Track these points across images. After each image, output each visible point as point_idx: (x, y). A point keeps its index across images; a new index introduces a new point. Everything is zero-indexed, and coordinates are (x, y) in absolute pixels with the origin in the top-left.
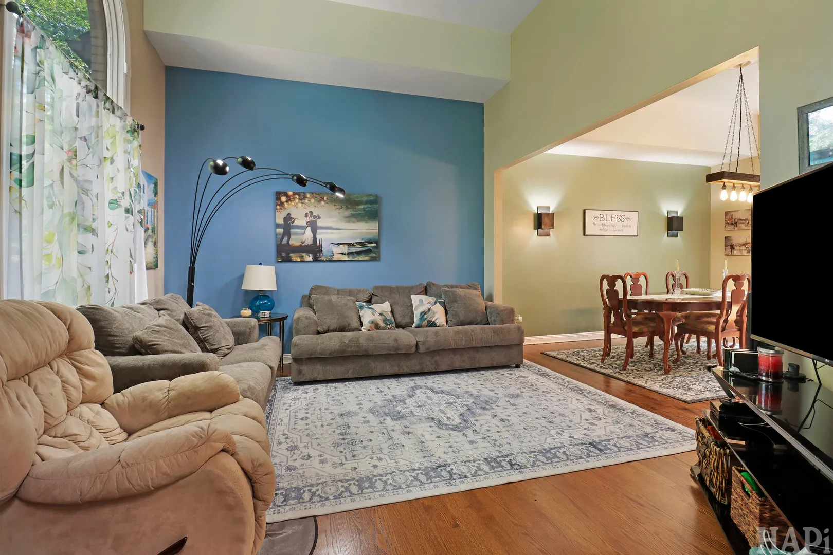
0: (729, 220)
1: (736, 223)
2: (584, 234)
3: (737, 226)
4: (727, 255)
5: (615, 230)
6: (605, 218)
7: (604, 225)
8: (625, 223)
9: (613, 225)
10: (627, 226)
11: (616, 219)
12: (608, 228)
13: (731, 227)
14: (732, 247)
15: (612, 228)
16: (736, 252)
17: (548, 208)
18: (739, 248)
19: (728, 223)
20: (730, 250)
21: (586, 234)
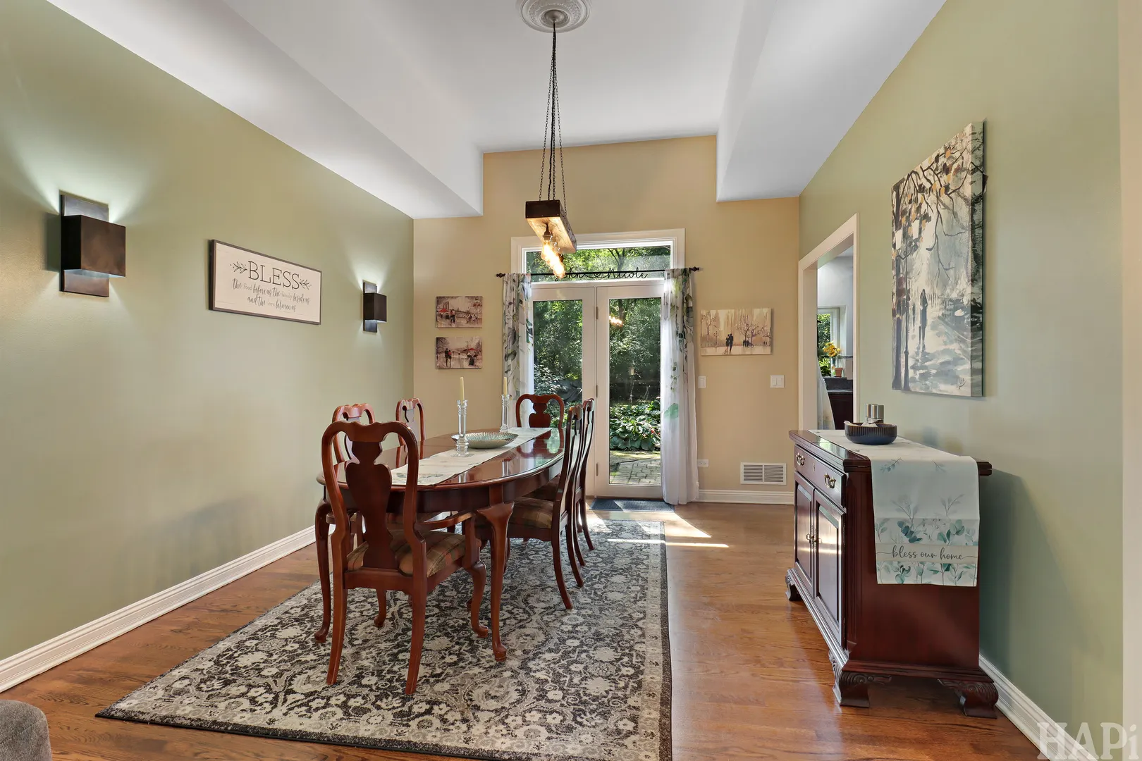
0: (444, 310)
1: (453, 316)
2: (211, 306)
3: (454, 321)
4: (440, 368)
5: (278, 306)
6: (259, 271)
7: (256, 290)
8: (299, 292)
9: (277, 294)
10: (301, 299)
11: (282, 280)
12: (265, 297)
13: (445, 323)
14: (448, 355)
15: (274, 300)
16: (453, 363)
17: (104, 208)
18: (457, 356)
19: (442, 316)
20: (445, 359)
21: (217, 305)
